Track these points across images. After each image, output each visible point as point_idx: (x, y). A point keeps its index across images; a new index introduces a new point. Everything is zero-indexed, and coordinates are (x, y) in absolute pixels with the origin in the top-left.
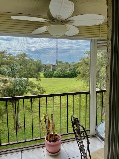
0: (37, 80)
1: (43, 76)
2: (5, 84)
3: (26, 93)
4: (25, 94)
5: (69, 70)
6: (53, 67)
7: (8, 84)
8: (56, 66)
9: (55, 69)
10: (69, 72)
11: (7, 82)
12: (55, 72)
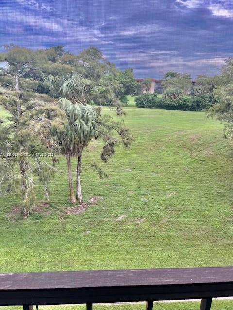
0: (118, 114)
1: (135, 103)
2: (50, 121)
3: (96, 138)
4: (93, 139)
5: (189, 93)
6: (157, 86)
7: (56, 121)
8: (162, 83)
9: (159, 89)
10: (190, 97)
11: (55, 116)
12: (160, 96)
